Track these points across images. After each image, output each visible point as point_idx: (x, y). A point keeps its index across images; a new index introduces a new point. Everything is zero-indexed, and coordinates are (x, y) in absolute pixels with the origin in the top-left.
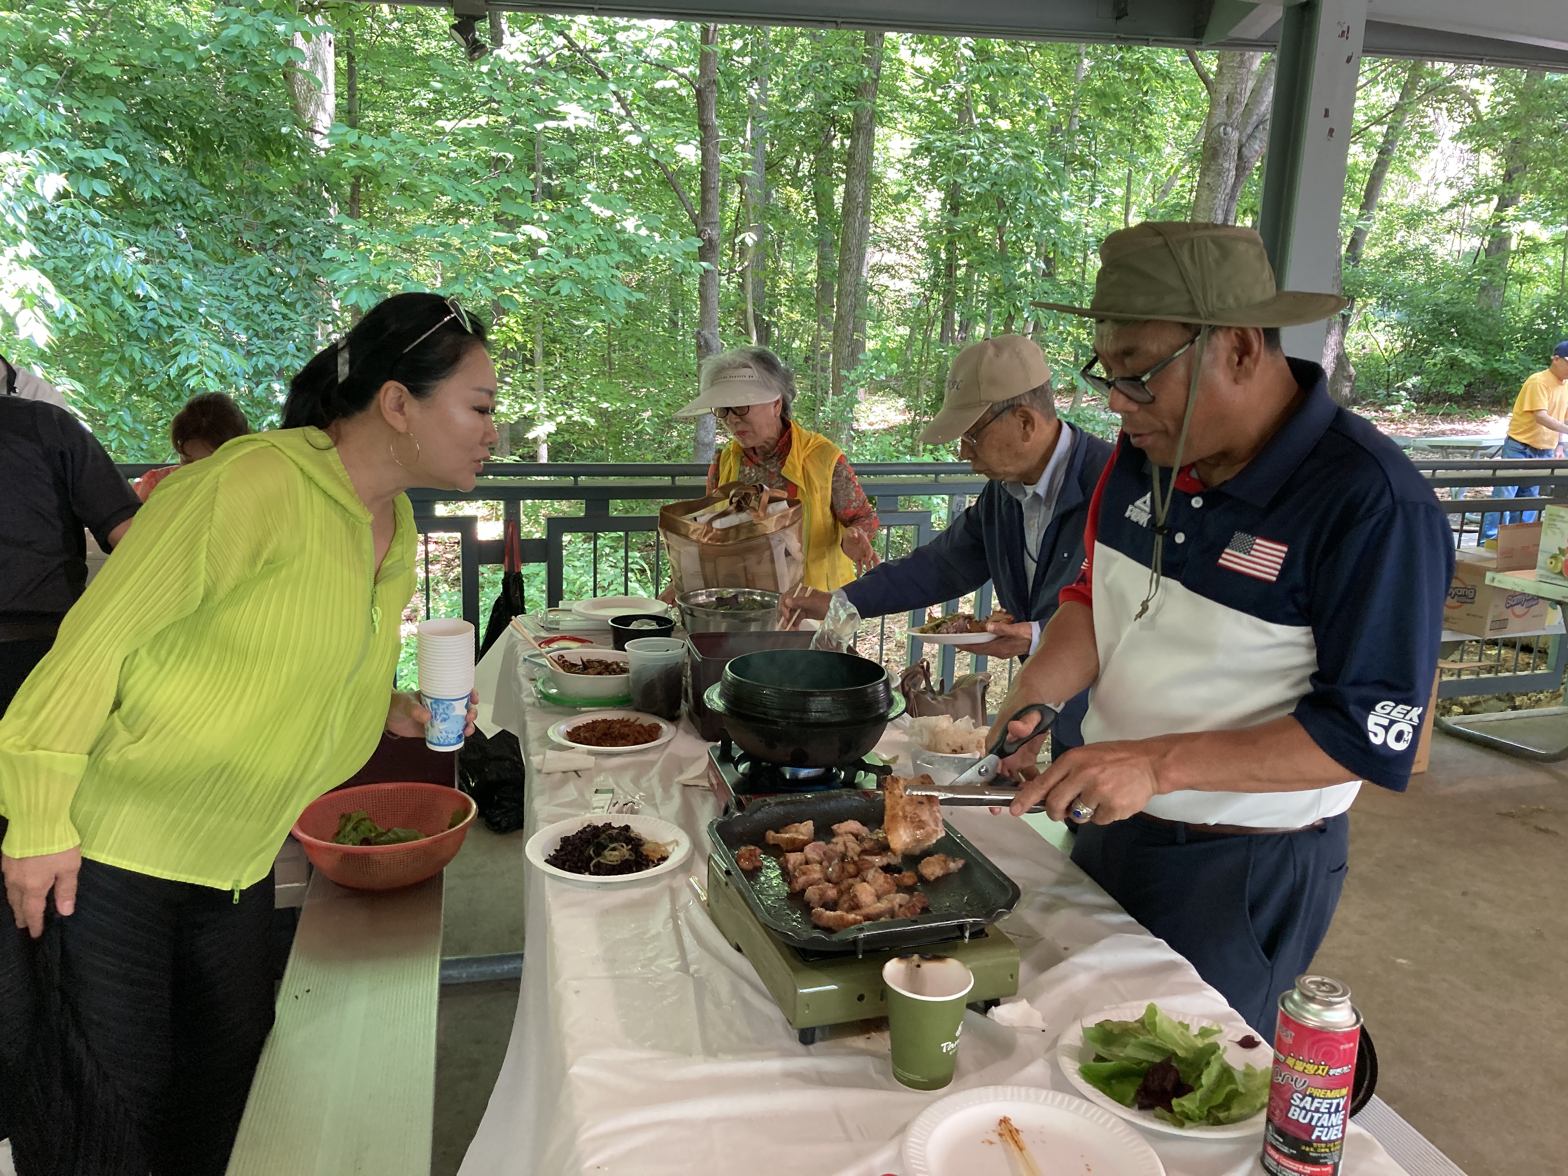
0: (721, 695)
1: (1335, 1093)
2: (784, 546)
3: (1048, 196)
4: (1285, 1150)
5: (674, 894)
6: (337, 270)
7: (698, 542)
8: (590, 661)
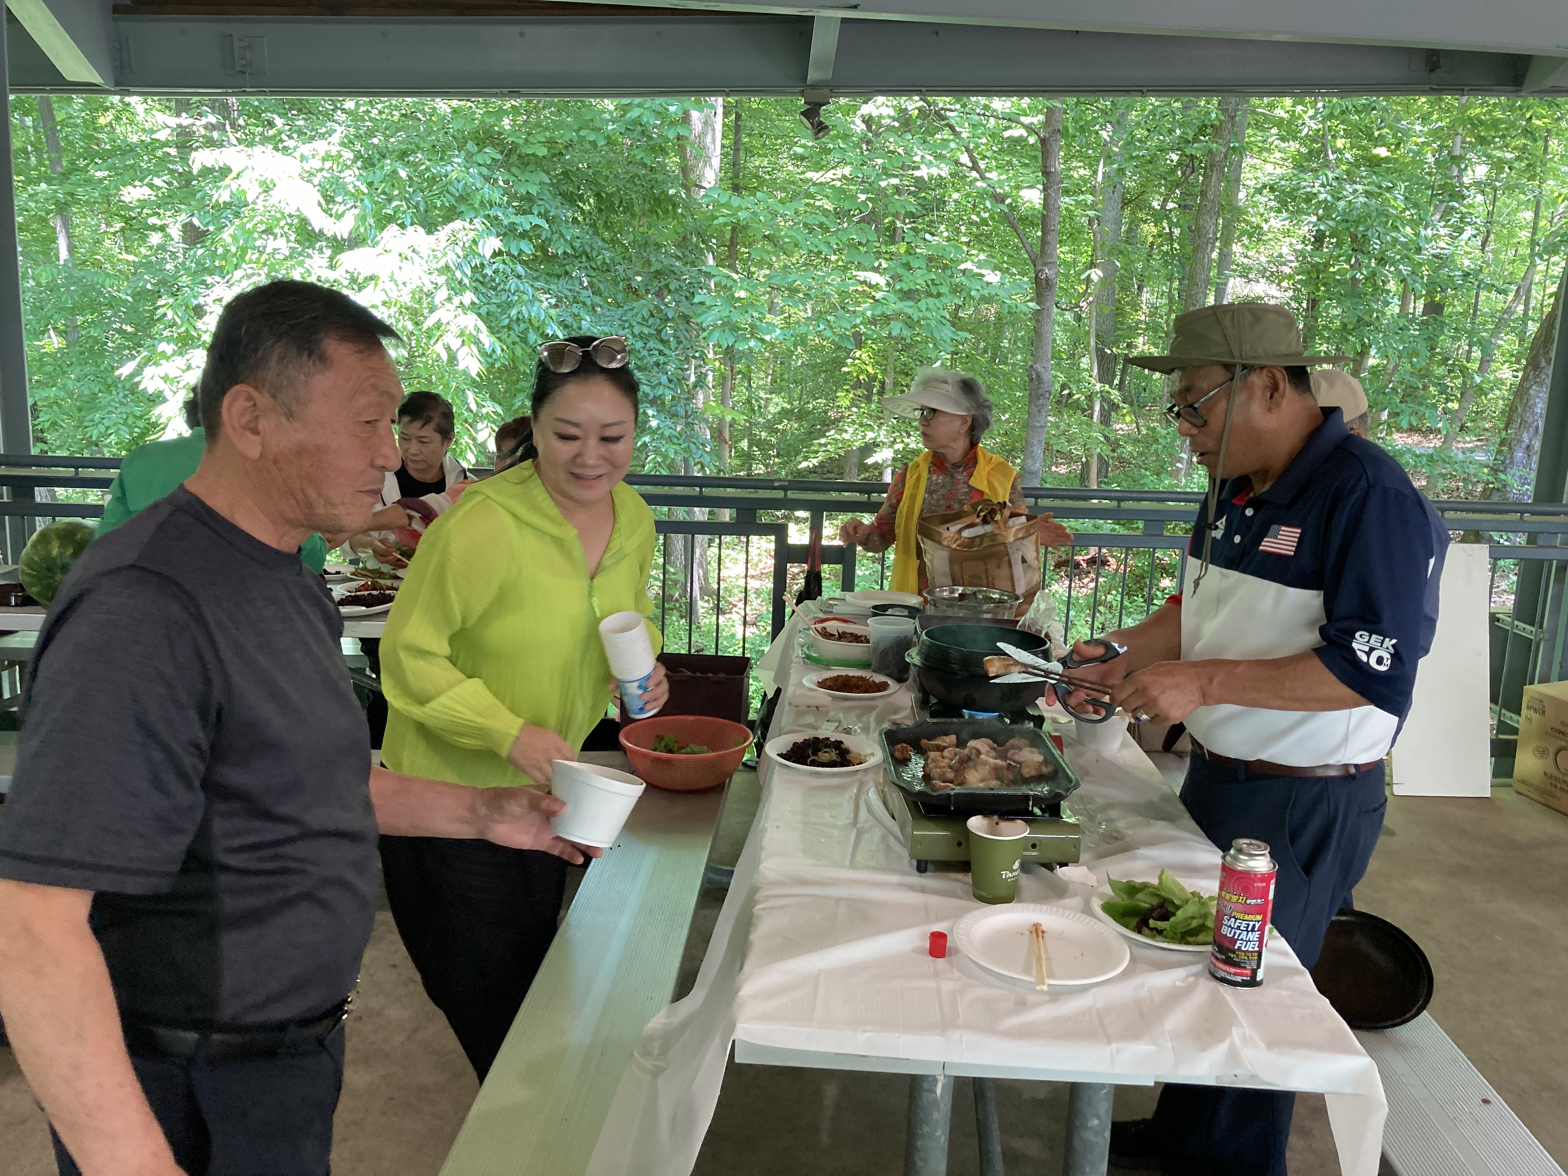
0: (920, 653)
1: (1251, 917)
2: (1020, 554)
4: (1219, 956)
5: (862, 784)
6: (704, 312)
7: (949, 547)
8: (844, 633)
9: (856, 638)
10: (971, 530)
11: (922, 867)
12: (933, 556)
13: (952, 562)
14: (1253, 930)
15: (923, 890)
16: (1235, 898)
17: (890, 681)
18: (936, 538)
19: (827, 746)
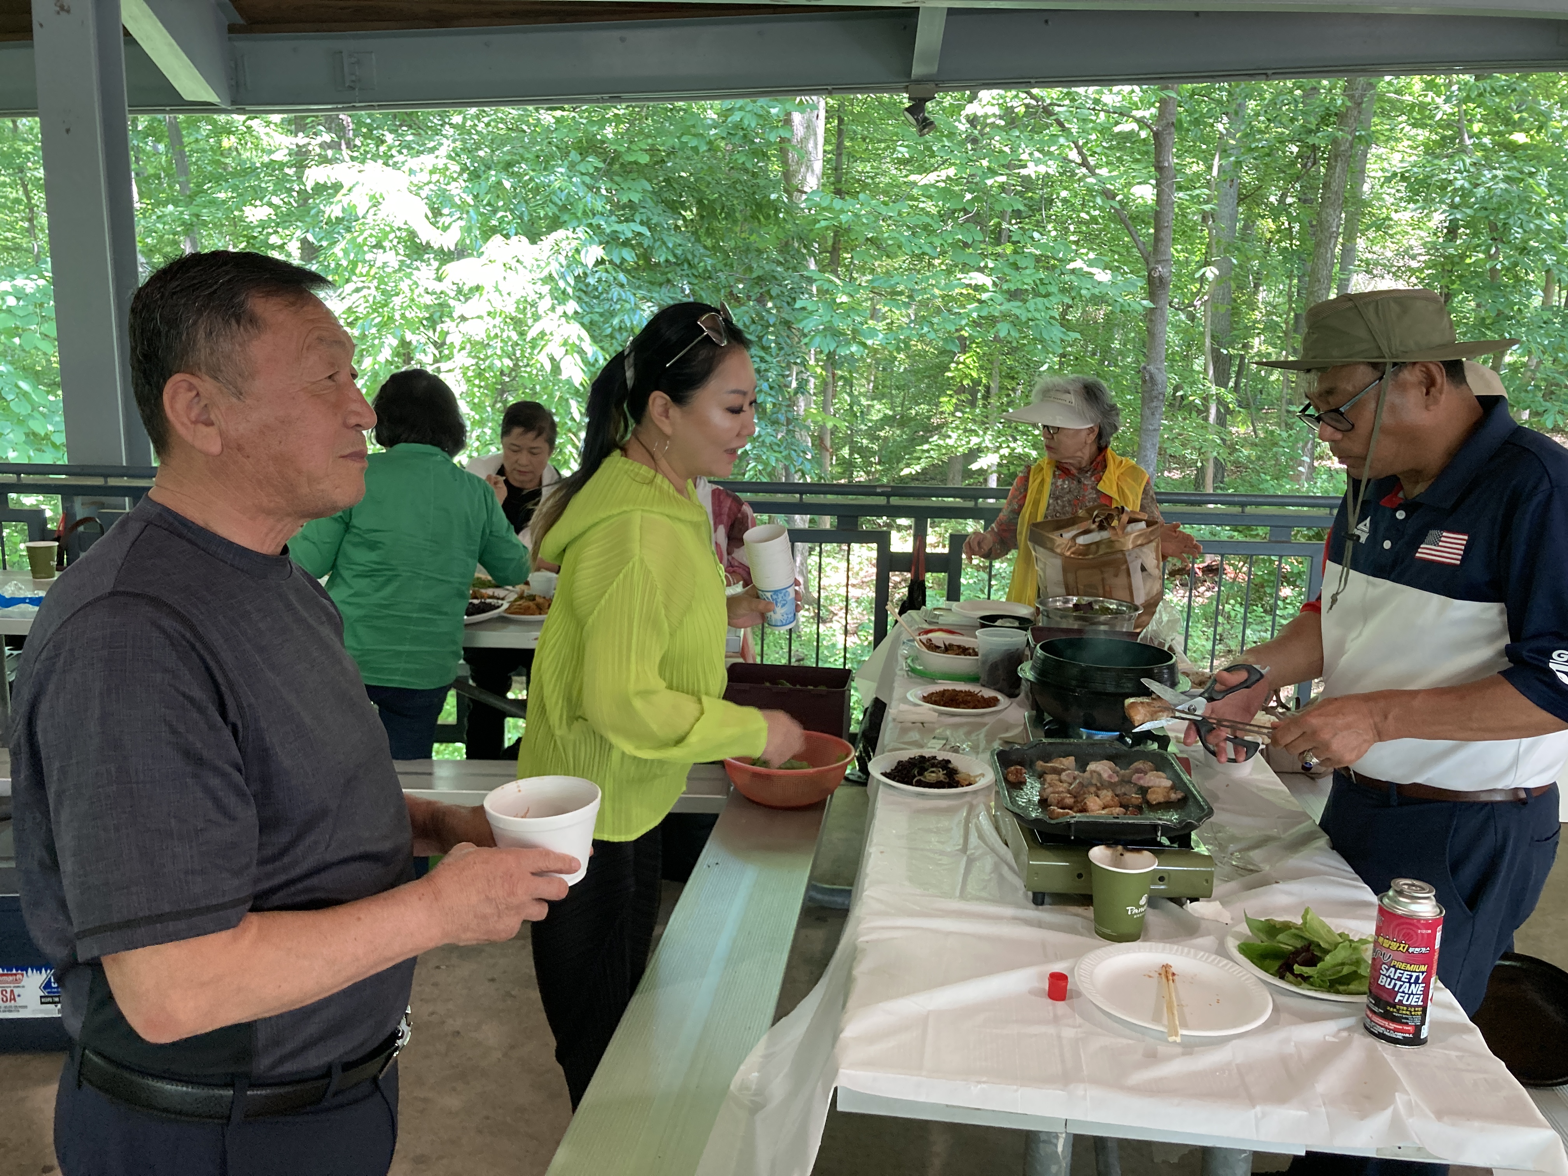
0: (1033, 668)
1: (1415, 968)
2: (1140, 562)
4: (1376, 1009)
5: (971, 808)
6: (806, 318)
7: (1062, 555)
8: (951, 645)
9: (963, 651)
10: (1086, 536)
11: (1039, 899)
12: (1045, 564)
13: (1065, 570)
14: (1416, 982)
15: (1040, 925)
16: (1394, 946)
17: (1000, 697)
18: (1049, 545)
19: (933, 766)
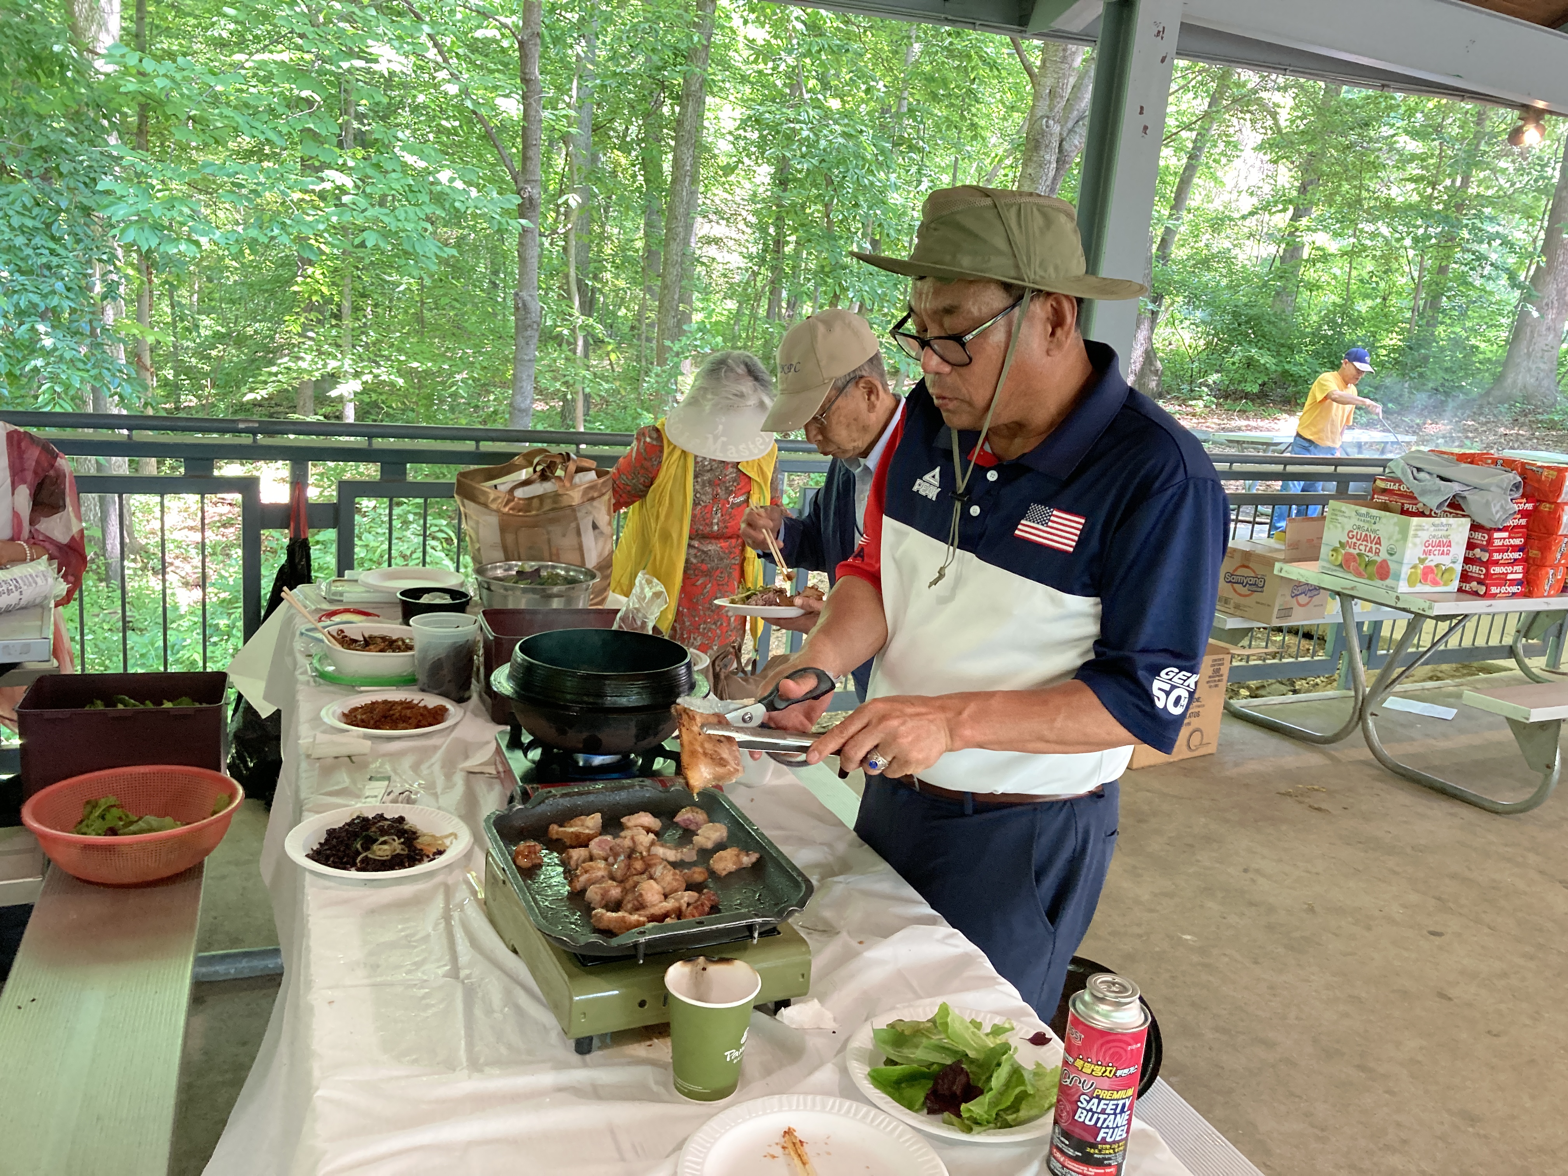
0: (511, 677)
1: (1122, 1094)
2: (590, 518)
3: (875, 176)
4: (1071, 1152)
5: (448, 891)
6: (113, 204)
7: (498, 511)
8: (370, 637)
9: (390, 644)
10: (526, 488)
11: (583, 1046)
12: (477, 523)
13: (504, 528)
16: (1099, 1071)
17: (449, 705)
18: (482, 499)
19: (383, 832)
